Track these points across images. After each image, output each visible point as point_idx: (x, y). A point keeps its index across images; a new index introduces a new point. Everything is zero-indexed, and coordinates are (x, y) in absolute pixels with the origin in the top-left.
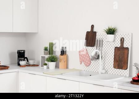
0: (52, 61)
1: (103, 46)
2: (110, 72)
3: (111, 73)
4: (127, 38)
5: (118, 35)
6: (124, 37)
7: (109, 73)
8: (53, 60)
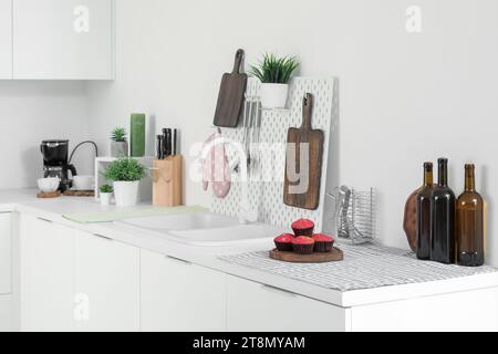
0: (121, 179)
1: (262, 123)
2: (276, 217)
3: (279, 223)
4: (321, 93)
5: (300, 86)
6: (314, 93)
7: (273, 222)
8: (124, 173)
